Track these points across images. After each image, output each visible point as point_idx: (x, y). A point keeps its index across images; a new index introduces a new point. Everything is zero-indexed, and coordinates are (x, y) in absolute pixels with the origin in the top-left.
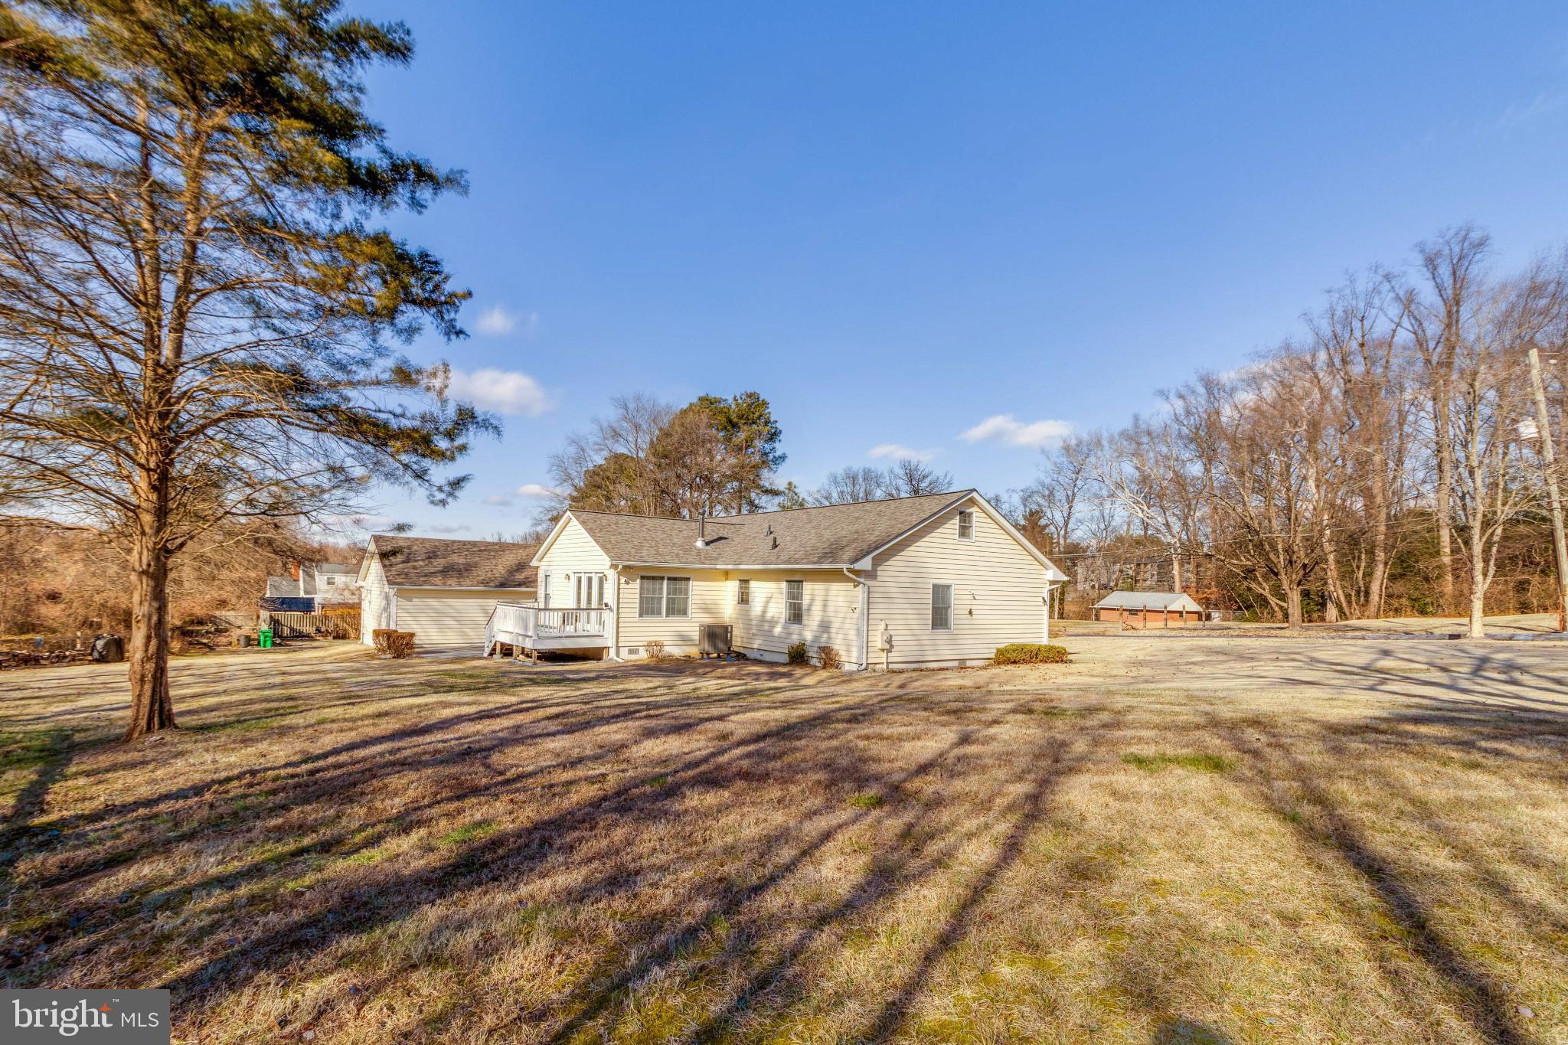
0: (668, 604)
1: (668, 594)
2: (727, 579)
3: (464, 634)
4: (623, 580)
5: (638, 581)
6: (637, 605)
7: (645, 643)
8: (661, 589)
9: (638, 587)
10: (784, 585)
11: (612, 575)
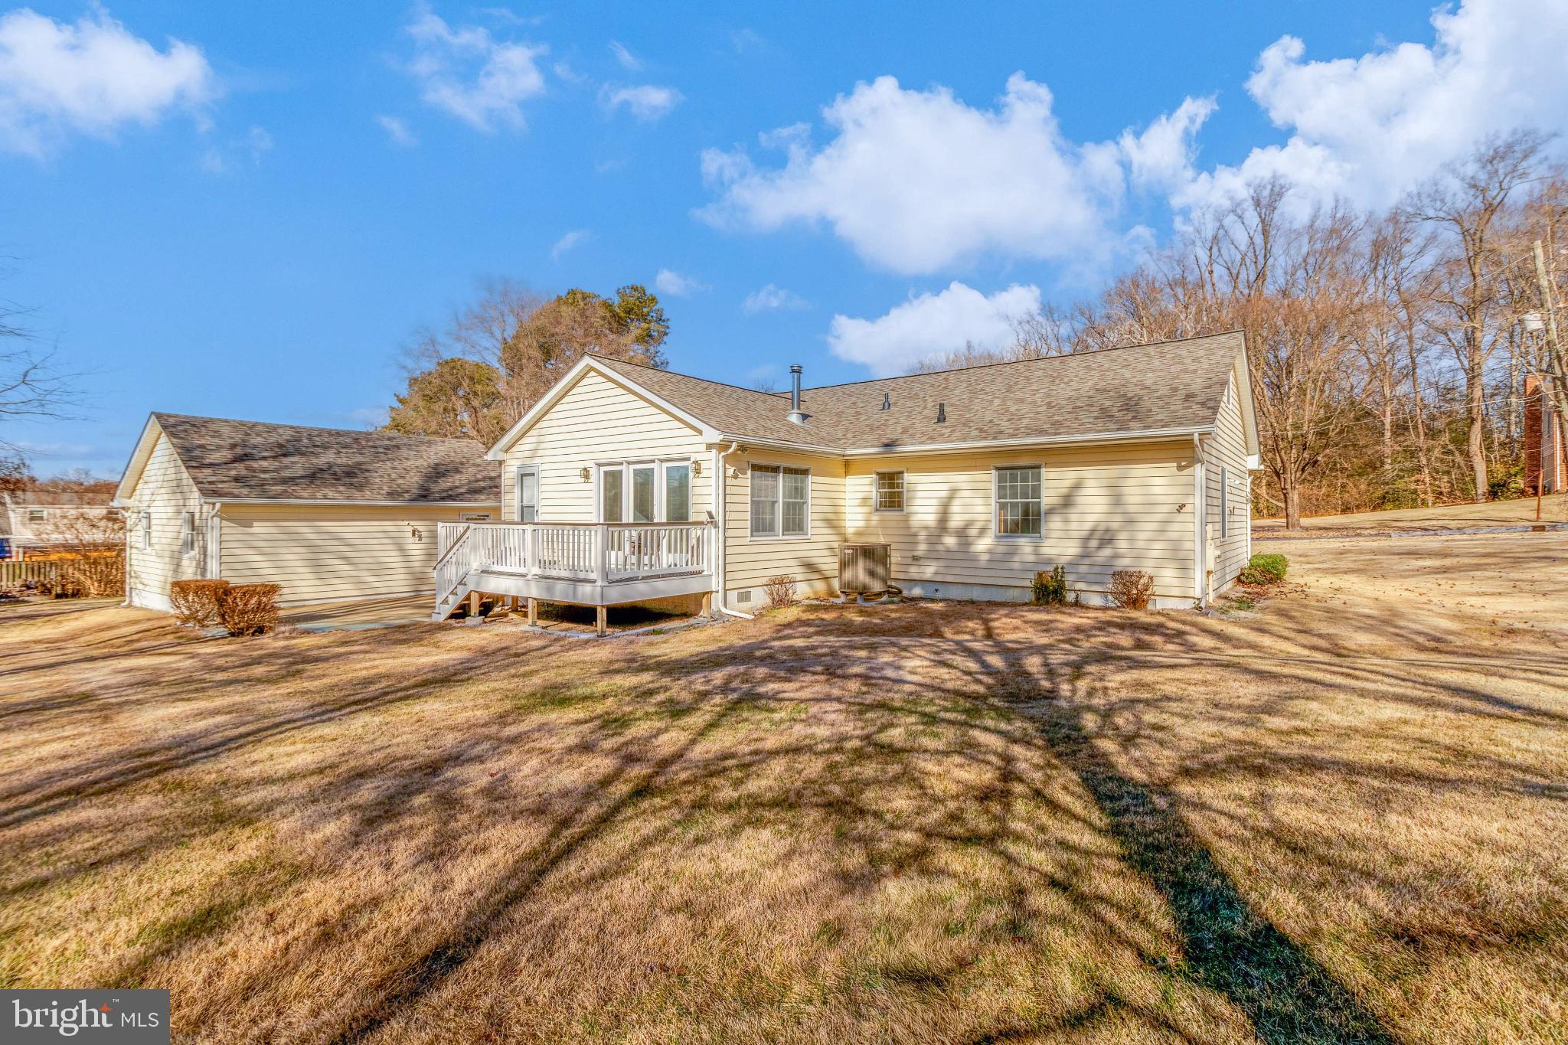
0: (786, 513)
1: (784, 497)
2: (847, 473)
3: (359, 583)
4: (731, 471)
5: (749, 472)
6: (748, 516)
7: (764, 581)
8: (776, 487)
9: (749, 482)
10: (994, 473)
11: (712, 462)
